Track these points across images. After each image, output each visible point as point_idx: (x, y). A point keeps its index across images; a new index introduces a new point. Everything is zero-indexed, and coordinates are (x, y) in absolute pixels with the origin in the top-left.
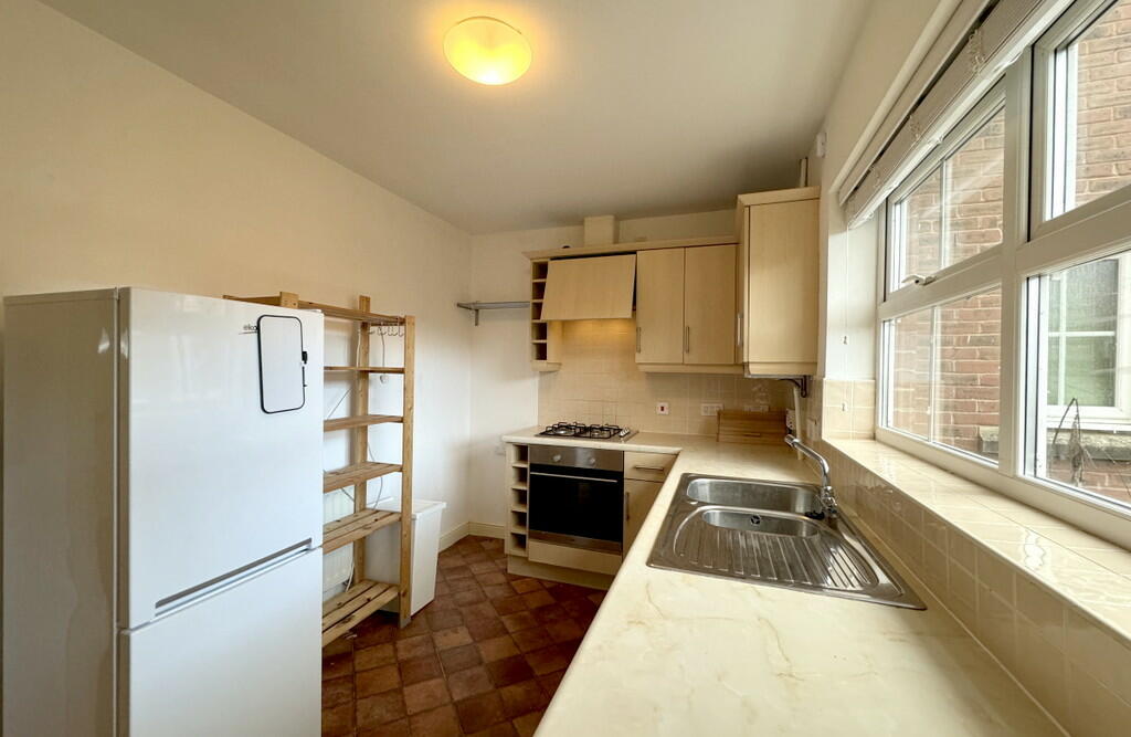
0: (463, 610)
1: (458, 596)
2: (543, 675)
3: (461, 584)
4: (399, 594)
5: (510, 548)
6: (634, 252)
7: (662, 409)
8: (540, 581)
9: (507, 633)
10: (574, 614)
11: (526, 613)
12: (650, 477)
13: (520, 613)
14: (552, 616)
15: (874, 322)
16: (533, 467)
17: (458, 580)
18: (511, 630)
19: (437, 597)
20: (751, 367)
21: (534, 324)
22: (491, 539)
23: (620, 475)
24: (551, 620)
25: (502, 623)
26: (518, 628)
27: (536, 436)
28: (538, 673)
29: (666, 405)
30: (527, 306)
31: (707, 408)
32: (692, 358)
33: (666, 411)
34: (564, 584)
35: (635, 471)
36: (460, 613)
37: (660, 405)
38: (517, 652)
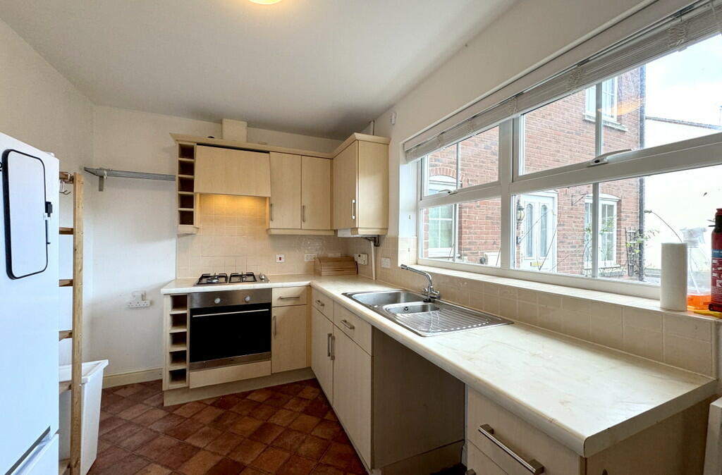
0: (142, 452)
1: (124, 444)
2: (252, 462)
3: (120, 433)
4: (69, 467)
5: (167, 385)
6: (268, 152)
7: (280, 259)
8: (199, 402)
9: (199, 449)
10: (245, 413)
11: (207, 428)
12: (289, 303)
13: (200, 431)
14: (228, 422)
15: (417, 209)
16: (193, 311)
17: (114, 431)
18: (202, 446)
19: (99, 455)
20: (359, 230)
21: (180, 195)
22: (125, 387)
23: (269, 305)
24: (231, 424)
25: (190, 445)
26: (207, 442)
27: (194, 286)
28: (248, 462)
29: (282, 256)
30: (174, 180)
31: (307, 255)
32: (305, 226)
33: (283, 260)
34: (223, 397)
35: (280, 301)
36: (139, 456)
37: (278, 256)
38: (219, 458)
